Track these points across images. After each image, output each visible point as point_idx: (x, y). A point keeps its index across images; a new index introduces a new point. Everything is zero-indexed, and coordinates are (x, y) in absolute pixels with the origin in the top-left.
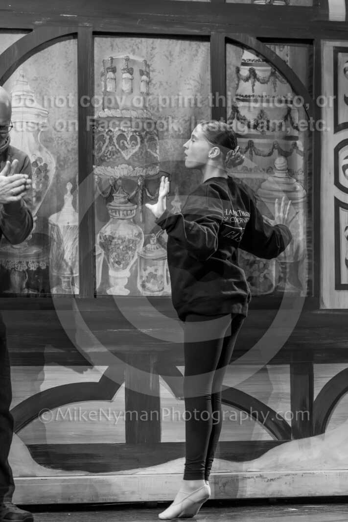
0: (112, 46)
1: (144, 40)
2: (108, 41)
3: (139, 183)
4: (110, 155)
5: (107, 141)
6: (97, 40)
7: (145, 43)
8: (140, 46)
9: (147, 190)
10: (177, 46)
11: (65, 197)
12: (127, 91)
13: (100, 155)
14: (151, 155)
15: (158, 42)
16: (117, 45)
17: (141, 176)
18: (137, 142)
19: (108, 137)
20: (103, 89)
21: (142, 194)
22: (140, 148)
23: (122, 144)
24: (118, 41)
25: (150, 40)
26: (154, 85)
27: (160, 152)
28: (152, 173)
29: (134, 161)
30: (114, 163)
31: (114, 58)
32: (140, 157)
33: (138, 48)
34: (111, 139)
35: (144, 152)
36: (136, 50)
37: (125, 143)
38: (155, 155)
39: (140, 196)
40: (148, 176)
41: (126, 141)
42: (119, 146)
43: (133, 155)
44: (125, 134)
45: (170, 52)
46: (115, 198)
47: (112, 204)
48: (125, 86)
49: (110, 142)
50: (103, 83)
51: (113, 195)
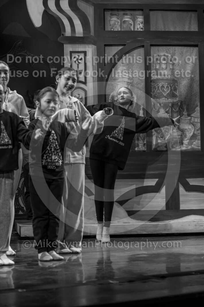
0: (158, 50)
1: (171, 47)
2: (156, 48)
3: (170, 105)
4: (158, 94)
5: (157, 89)
6: (152, 48)
7: (172, 49)
8: (169, 50)
9: (173, 108)
10: (185, 49)
11: (140, 111)
12: (164, 68)
13: (154, 94)
14: (175, 94)
15: (177, 48)
16: (160, 50)
17: (171, 102)
18: (169, 89)
19: (157, 87)
20: (155, 68)
21: (171, 110)
22: (170, 91)
23: (163, 90)
24: (161, 48)
25: (174, 47)
26: (176, 65)
27: (178, 92)
28: (175, 101)
29: (168, 96)
30: (160, 97)
31: (159, 55)
32: (170, 95)
33: (169, 51)
34: (158, 87)
35: (172, 92)
36: (168, 51)
37: (164, 89)
38: (176, 94)
39: (170, 110)
40: (173, 102)
41: (165, 88)
42: (162, 90)
43: (167, 94)
44: (164, 85)
45: (182, 52)
46: (160, 111)
47: (159, 114)
48: (164, 66)
49: (158, 89)
50: (155, 65)
51: (160, 110)
